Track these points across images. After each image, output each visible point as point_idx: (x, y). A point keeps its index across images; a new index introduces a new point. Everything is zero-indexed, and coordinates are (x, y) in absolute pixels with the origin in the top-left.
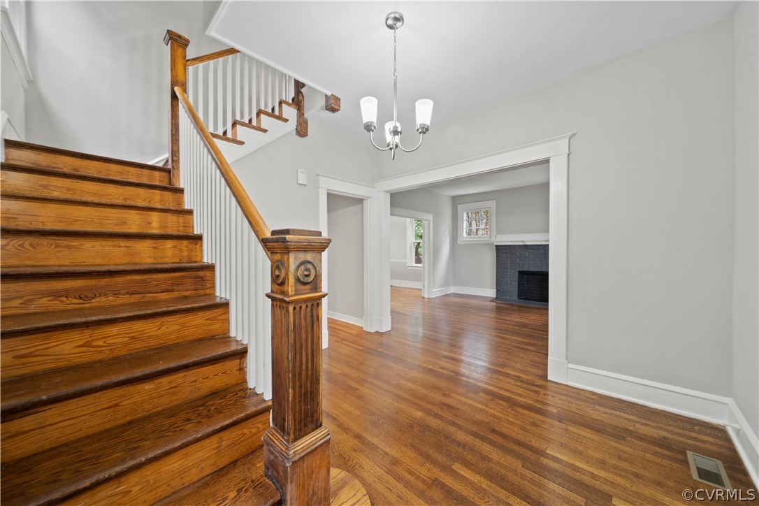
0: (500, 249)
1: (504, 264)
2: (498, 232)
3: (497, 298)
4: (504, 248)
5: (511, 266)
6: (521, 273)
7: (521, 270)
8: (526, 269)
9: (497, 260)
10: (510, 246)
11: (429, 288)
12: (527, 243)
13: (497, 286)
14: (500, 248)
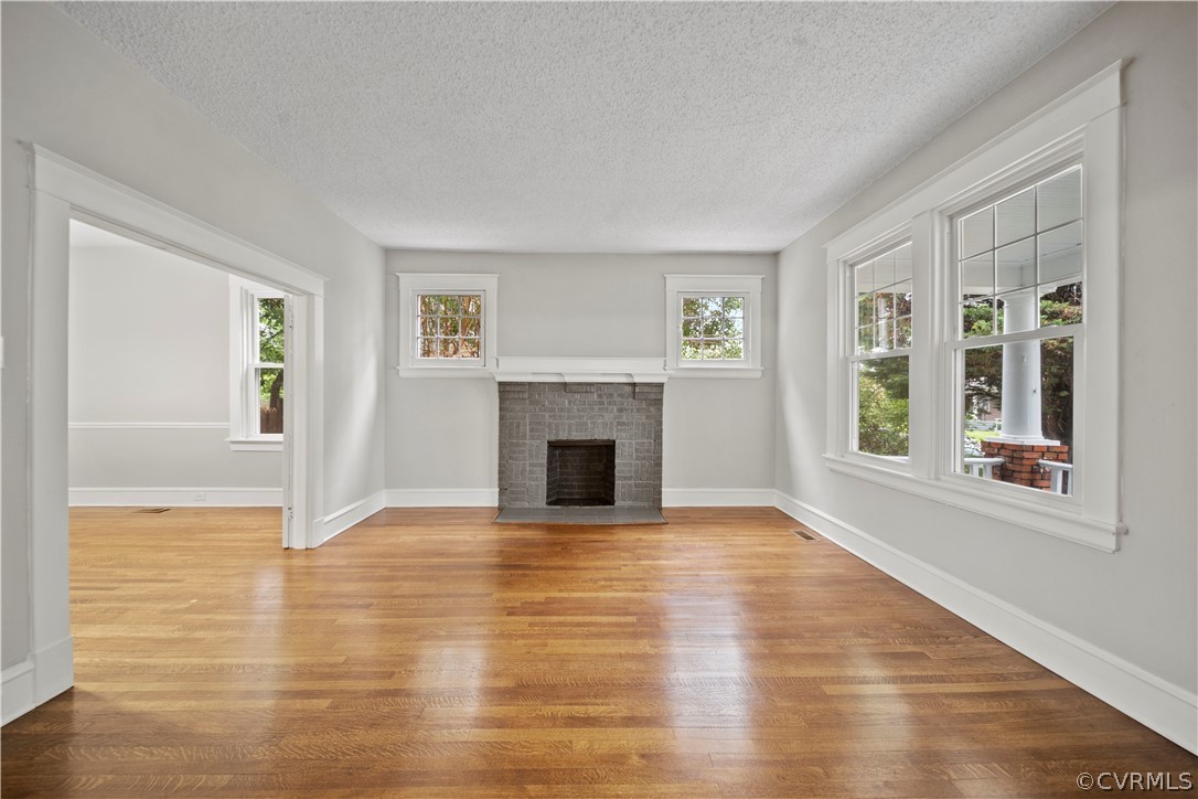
0: (506, 390)
1: (518, 426)
2: (503, 351)
3: (500, 509)
4: (518, 389)
5: (532, 430)
6: (553, 446)
7: (553, 438)
8: (563, 436)
9: (502, 418)
10: (530, 383)
11: (310, 513)
12: (568, 379)
13: (500, 479)
14: (508, 388)
